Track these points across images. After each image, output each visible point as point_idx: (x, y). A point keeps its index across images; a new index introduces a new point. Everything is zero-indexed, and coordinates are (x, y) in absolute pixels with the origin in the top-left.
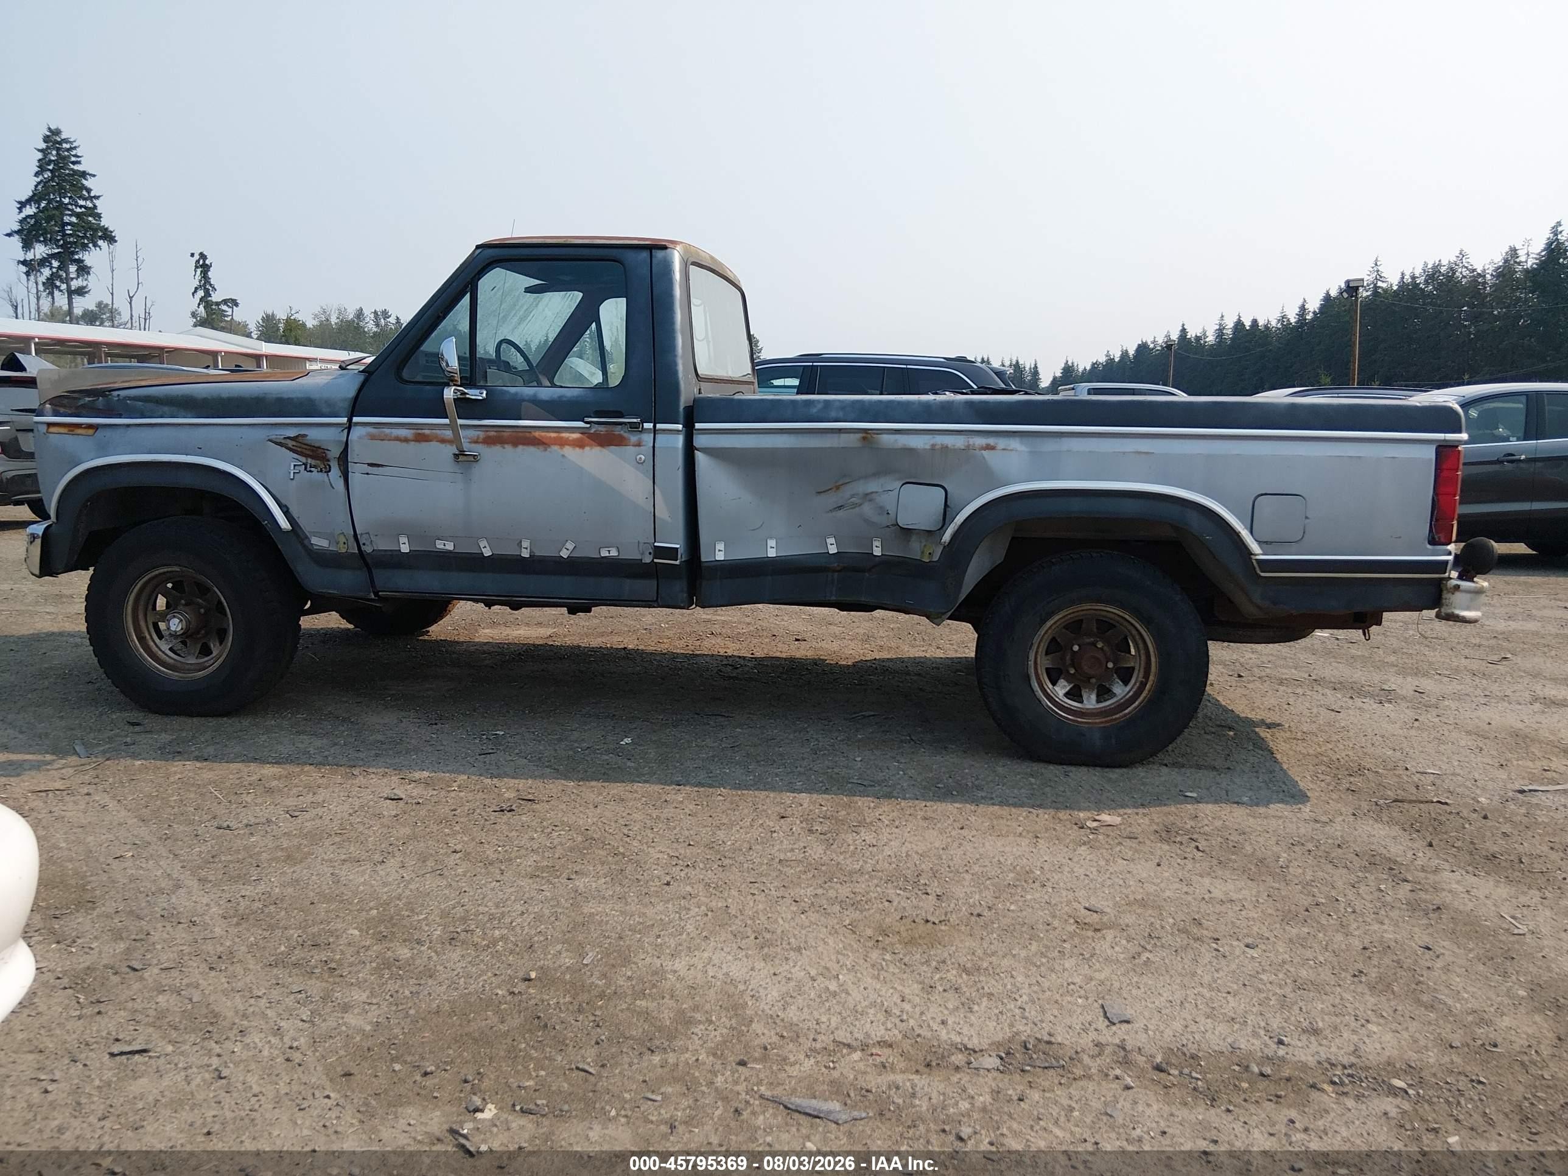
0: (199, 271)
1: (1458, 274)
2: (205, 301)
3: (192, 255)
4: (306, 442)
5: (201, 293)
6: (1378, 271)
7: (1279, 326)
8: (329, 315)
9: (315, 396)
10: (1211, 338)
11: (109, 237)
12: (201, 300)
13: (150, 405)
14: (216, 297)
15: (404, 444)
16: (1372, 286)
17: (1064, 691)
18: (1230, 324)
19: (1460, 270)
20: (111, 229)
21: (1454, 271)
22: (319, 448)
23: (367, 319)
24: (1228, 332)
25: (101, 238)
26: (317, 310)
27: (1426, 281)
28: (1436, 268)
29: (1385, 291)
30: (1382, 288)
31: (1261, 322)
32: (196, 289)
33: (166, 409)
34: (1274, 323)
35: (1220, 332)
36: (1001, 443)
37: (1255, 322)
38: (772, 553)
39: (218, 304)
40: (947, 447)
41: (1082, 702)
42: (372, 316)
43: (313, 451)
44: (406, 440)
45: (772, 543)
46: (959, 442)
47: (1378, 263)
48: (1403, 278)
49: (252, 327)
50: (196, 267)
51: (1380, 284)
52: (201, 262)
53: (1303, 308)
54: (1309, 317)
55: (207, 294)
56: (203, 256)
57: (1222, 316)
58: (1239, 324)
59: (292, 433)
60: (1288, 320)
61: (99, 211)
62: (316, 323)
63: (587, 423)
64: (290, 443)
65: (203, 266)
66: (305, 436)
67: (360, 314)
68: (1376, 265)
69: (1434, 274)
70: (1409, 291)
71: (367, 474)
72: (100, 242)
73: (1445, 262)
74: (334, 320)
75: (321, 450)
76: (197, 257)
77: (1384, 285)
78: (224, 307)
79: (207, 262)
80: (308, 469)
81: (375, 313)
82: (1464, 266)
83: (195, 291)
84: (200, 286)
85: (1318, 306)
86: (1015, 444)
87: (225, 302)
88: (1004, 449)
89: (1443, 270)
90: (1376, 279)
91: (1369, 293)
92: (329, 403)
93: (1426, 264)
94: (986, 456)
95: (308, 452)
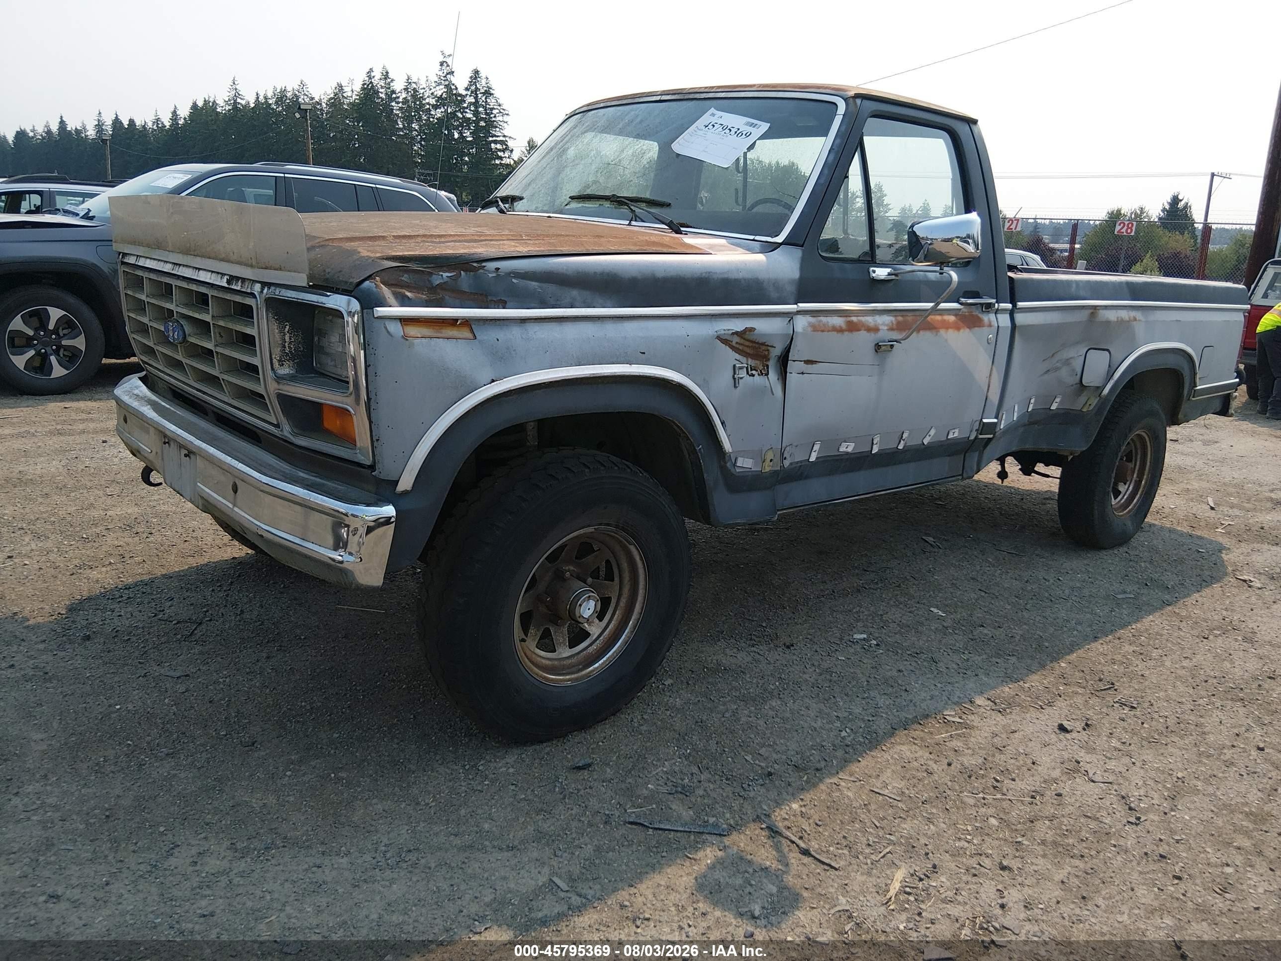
1: (300, 100)
4: (751, 338)
6: (236, 89)
7: (155, 127)
9: (762, 276)
10: (91, 133)
13: (551, 288)
15: (840, 335)
16: (232, 102)
18: (108, 121)
19: (302, 97)
21: (297, 97)
22: (763, 344)
24: (108, 129)
27: (276, 102)
28: (283, 91)
29: (245, 107)
30: (241, 104)
31: (138, 123)
33: (575, 293)
34: (150, 124)
35: (99, 126)
37: (132, 122)
43: (754, 348)
44: (840, 330)
47: (236, 83)
48: (258, 98)
51: (239, 100)
53: (174, 113)
54: (181, 122)
57: (100, 113)
58: (117, 122)
59: (739, 325)
60: (162, 123)
63: (961, 304)
64: (736, 339)
66: (752, 330)
68: (234, 83)
69: (282, 98)
70: (262, 108)
71: (803, 373)
73: (289, 89)
75: (764, 348)
77: (243, 102)
80: (750, 373)
82: (305, 94)
85: (188, 114)
89: (289, 95)
90: (235, 96)
91: (230, 107)
92: (776, 284)
93: (275, 88)
95: (748, 350)
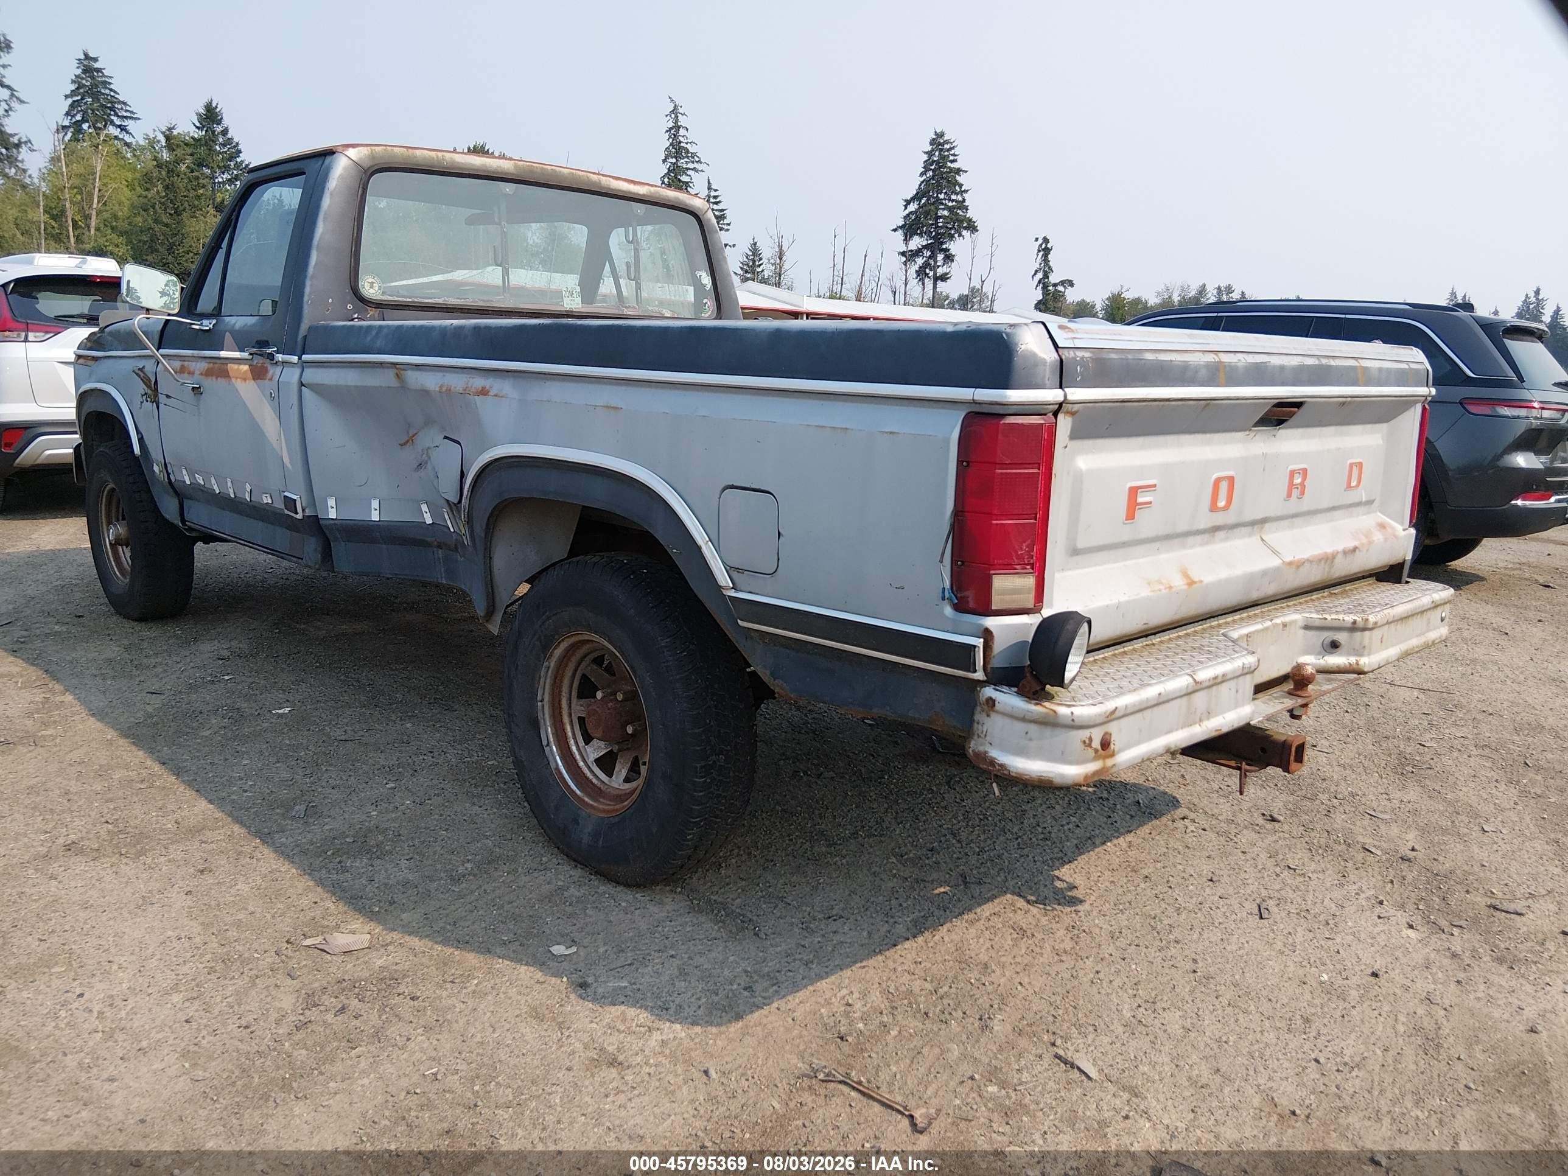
0: (1041, 254)
2: (1044, 284)
3: (1037, 239)
5: (1040, 275)
8: (1172, 293)
11: (972, 227)
12: (1039, 282)
14: (1053, 279)
17: (596, 755)
20: (974, 220)
23: (1210, 295)
25: (965, 228)
26: (1161, 287)
32: (1036, 271)
36: (495, 385)
38: (375, 516)
39: (1055, 285)
40: (449, 390)
41: (610, 775)
42: (1215, 292)
45: (375, 504)
46: (457, 382)
49: (1098, 307)
50: (1039, 251)
52: (1043, 246)
55: (1046, 275)
56: (1046, 240)
61: (966, 204)
62: (1158, 301)
65: (1045, 251)
67: (1203, 290)
72: (964, 233)
74: (1176, 299)
76: (1040, 241)
78: (1061, 288)
79: (1049, 246)
81: (1219, 289)
83: (1035, 274)
84: (1040, 269)
86: (506, 387)
87: (1062, 283)
88: (496, 396)
94: (478, 404)
